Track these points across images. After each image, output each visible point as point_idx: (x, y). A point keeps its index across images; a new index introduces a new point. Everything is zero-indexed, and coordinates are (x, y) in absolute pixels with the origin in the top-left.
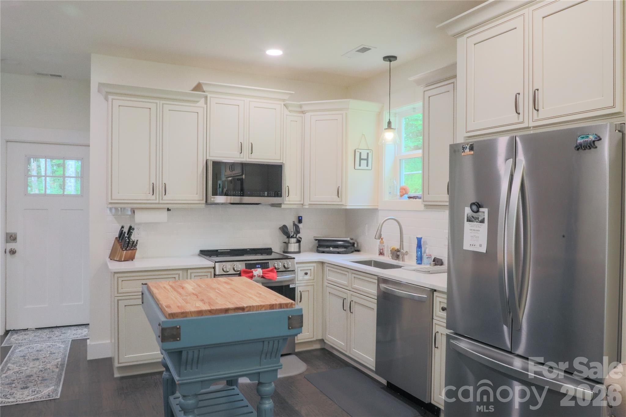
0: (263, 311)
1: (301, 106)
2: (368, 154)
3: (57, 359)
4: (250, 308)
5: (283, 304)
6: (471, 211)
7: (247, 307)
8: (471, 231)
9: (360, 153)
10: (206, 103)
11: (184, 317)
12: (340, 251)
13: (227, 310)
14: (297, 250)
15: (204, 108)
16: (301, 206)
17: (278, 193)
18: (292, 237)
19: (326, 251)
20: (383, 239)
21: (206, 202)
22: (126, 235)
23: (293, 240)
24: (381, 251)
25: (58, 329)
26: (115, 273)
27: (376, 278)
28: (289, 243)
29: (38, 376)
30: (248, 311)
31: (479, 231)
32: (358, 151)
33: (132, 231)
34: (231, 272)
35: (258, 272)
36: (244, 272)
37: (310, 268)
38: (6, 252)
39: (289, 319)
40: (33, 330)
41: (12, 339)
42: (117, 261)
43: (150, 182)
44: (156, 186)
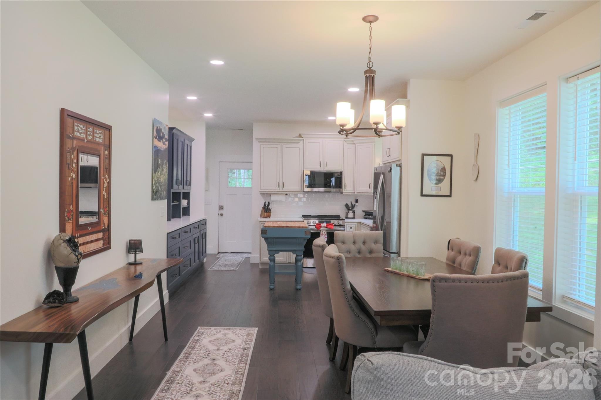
0: (296, 228)
1: (352, 141)
3: (238, 261)
5: (304, 227)
7: (290, 226)
10: (303, 143)
11: (268, 228)
13: (283, 227)
14: (352, 217)
15: (302, 145)
16: (354, 193)
17: (341, 186)
18: (350, 210)
19: (367, 218)
21: (303, 191)
22: (267, 206)
23: (351, 212)
26: (260, 221)
28: (349, 213)
29: (230, 265)
33: (269, 204)
34: (312, 224)
35: (324, 225)
36: (317, 224)
37: (354, 225)
38: (219, 214)
39: (305, 232)
40: (230, 253)
41: (221, 255)
42: (263, 218)
43: (277, 181)
44: (280, 183)
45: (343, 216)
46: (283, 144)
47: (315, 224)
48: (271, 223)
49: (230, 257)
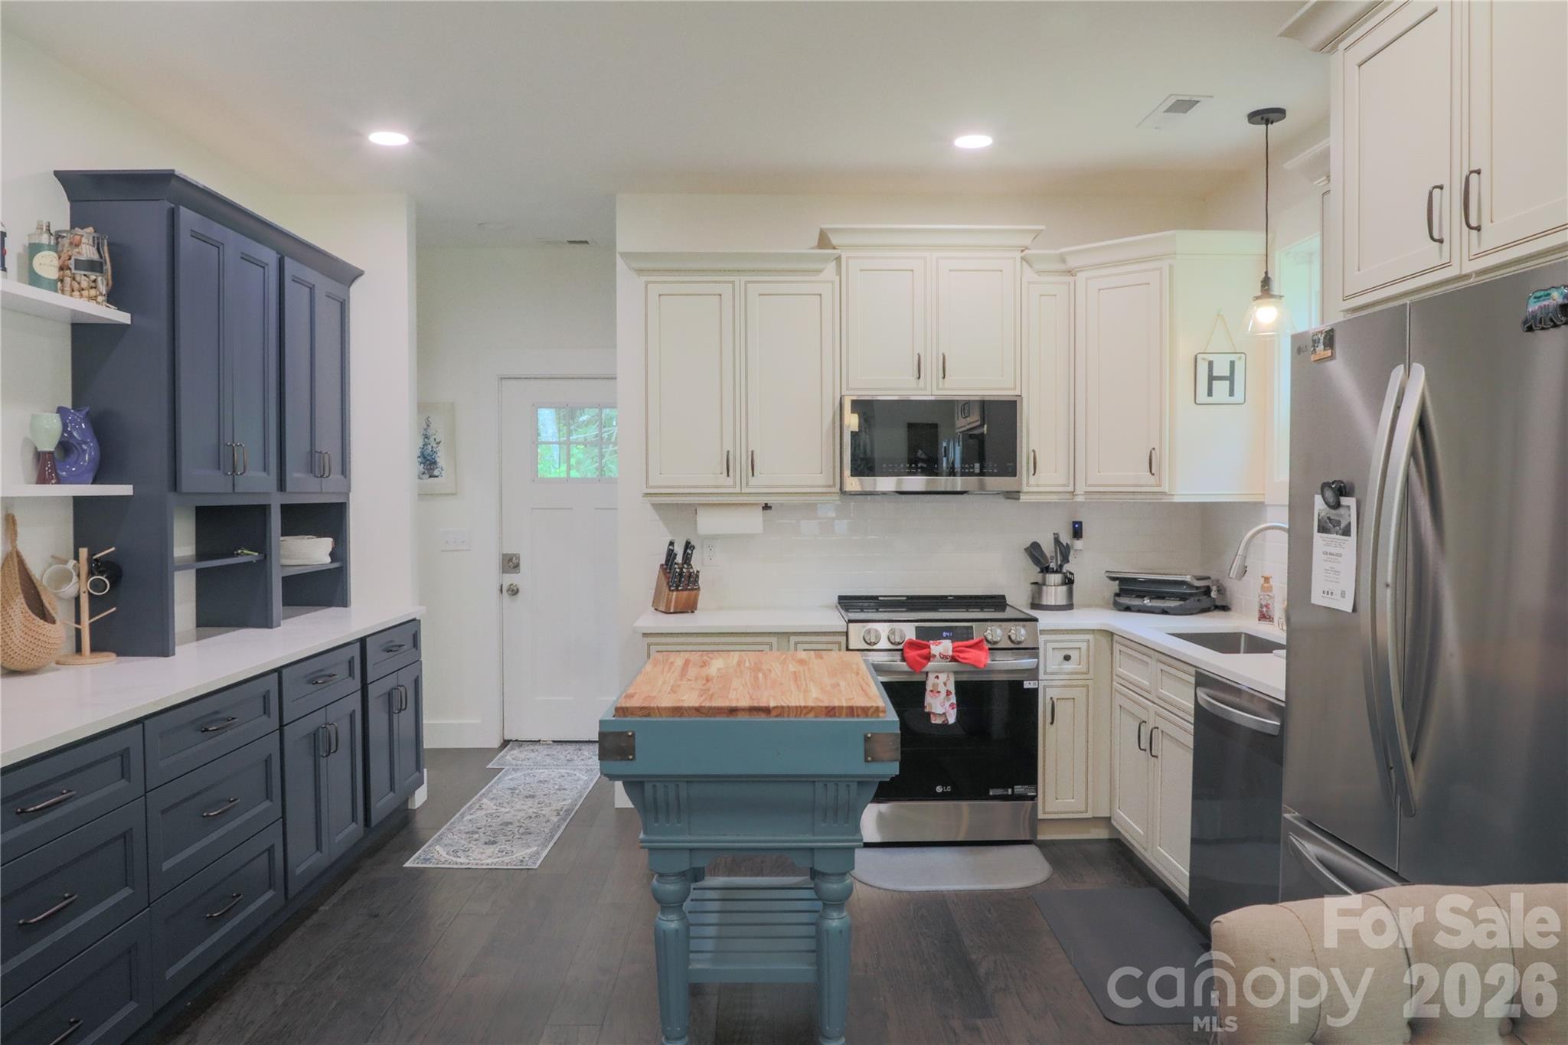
0: (811, 718)
1: (1062, 259)
2: (1232, 364)
3: (565, 800)
4: (782, 711)
5: (857, 707)
6: (1326, 506)
7: (775, 708)
8: (1325, 557)
9: (1211, 364)
10: (839, 272)
11: (645, 716)
12: (1170, 607)
13: (733, 711)
14: (1062, 600)
15: (833, 283)
16: (1069, 496)
17: (1008, 466)
18: (1052, 572)
19: (1135, 606)
20: (1271, 580)
21: (841, 489)
22: (679, 559)
23: (1054, 578)
24: (1264, 609)
26: (645, 635)
27: (1192, 671)
28: (1044, 584)
29: (521, 827)
30: (776, 716)
31: (1340, 555)
32: (1204, 359)
33: (689, 551)
34: (884, 644)
35: (943, 647)
36: (911, 645)
37: (1077, 645)
38: (501, 591)
39: (867, 739)
40: (549, 744)
41: (507, 757)
42: (663, 612)
43: (722, 448)
44: (735, 458)
45: (1018, 599)
46: (750, 278)
47: (899, 644)
48: (672, 670)
49: (541, 771)
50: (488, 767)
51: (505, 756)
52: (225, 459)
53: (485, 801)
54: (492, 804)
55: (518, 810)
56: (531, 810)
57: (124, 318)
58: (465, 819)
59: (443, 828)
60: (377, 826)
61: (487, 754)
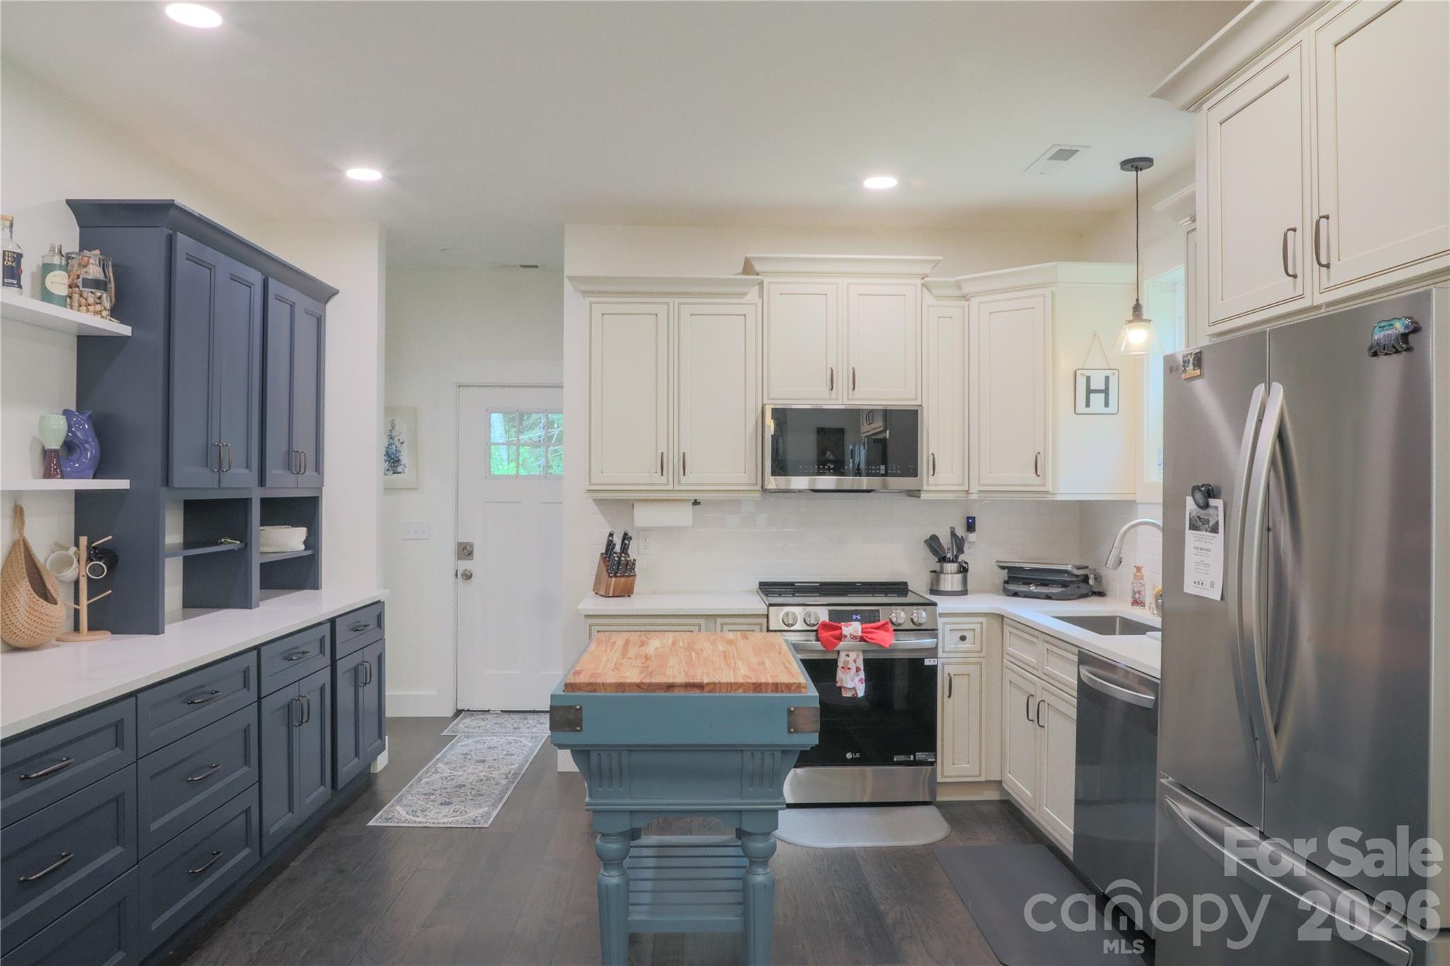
0: (740, 693)
1: (958, 285)
2: (1107, 378)
3: (512, 764)
4: (714, 686)
5: (781, 683)
6: (1196, 506)
7: (708, 684)
8: (1196, 552)
9: (1088, 379)
10: (761, 296)
11: (592, 691)
12: (1053, 593)
13: (670, 687)
14: (958, 587)
15: (756, 305)
16: (964, 495)
18: (949, 561)
19: (1022, 592)
20: (1142, 569)
21: (762, 487)
22: (618, 549)
23: (950, 567)
24: (1137, 596)
25: (535, 716)
26: (587, 616)
27: (1075, 650)
28: (942, 572)
29: (473, 789)
30: (710, 692)
31: (1209, 550)
32: (1082, 374)
33: (626, 542)
34: (799, 626)
35: (853, 628)
36: (825, 626)
37: (971, 626)
38: (456, 575)
39: (790, 712)
40: (497, 714)
41: (460, 725)
42: (602, 596)
43: (657, 450)
44: (668, 459)
45: (919, 585)
46: (683, 300)
47: (814, 625)
48: (615, 648)
49: (491, 738)
50: (443, 734)
51: (457, 725)
52: (213, 458)
53: (440, 765)
54: (446, 768)
55: (468, 775)
56: (482, 774)
57: (126, 330)
58: (423, 781)
59: (403, 791)
60: (341, 790)
61: (441, 722)
